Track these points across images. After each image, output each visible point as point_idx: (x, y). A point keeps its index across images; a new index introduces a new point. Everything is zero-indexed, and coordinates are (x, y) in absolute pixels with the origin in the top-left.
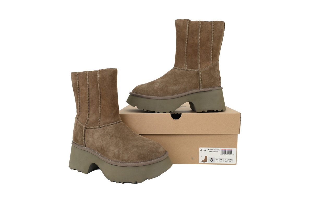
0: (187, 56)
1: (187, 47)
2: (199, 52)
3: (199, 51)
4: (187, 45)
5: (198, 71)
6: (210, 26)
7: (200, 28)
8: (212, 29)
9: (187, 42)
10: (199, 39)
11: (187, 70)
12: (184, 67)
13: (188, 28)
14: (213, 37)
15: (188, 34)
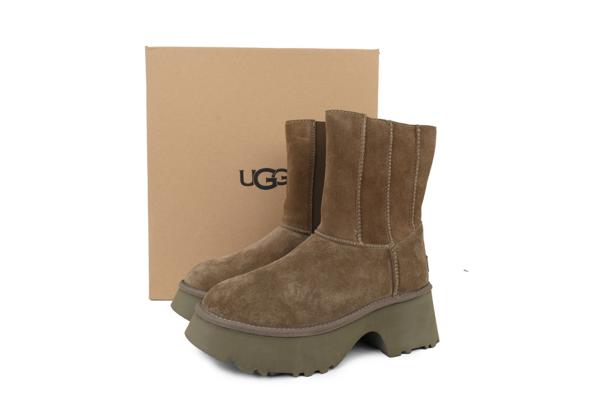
0: (360, 209)
1: (362, 186)
2: (388, 200)
3: (388, 196)
4: (362, 182)
5: (388, 251)
6: (411, 135)
7: (392, 140)
8: (416, 144)
9: (363, 173)
10: (390, 167)
11: (363, 248)
12: (355, 237)
13: (364, 138)
14: (418, 165)
15: (365, 153)
